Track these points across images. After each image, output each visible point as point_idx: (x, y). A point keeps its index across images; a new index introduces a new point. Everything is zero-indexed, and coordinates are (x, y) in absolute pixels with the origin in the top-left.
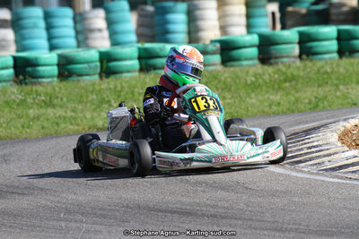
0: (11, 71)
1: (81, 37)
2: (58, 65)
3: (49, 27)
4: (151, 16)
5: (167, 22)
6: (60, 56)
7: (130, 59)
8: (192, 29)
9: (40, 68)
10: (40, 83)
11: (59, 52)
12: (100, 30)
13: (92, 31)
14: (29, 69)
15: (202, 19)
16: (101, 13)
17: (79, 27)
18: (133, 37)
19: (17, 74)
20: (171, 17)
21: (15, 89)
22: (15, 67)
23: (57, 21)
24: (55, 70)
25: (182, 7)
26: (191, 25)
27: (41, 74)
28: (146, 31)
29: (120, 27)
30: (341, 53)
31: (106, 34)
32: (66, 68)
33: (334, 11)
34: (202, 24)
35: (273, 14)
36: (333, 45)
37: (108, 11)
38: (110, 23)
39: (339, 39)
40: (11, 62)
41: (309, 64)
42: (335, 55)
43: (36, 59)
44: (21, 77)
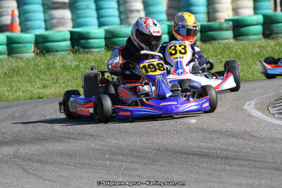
0: (69, 43)
2: (105, 38)
3: (99, 9)
5: (191, 5)
6: (107, 31)
8: (211, 10)
9: (91, 41)
10: (90, 52)
11: (106, 28)
12: (138, 11)
13: (132, 11)
14: (83, 41)
15: (218, 3)
17: (122, 9)
19: (73, 45)
21: (71, 56)
22: (72, 39)
24: (102, 42)
26: (210, 7)
27: (92, 45)
28: (174, 12)
29: (153, 9)
31: (143, 14)
32: (112, 41)
34: (219, 6)
38: (147, 5)
40: (68, 36)
43: (88, 33)
44: (76, 48)
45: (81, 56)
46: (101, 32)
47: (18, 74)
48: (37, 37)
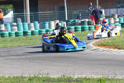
0: (23, 34)
1: (29, 28)
3: (23, 26)
4: (42, 24)
5: (45, 25)
7: (44, 31)
13: (31, 27)
16: (33, 24)
17: (29, 26)
18: (39, 28)
19: (24, 34)
20: (46, 24)
23: (25, 25)
24: (30, 34)
25: (48, 23)
26: (49, 26)
28: (41, 27)
29: (36, 26)
30: (82, 31)
31: (34, 27)
32: (33, 33)
33: (76, 23)
34: (51, 26)
35: (64, 24)
36: (81, 29)
37: (34, 23)
38: (35, 25)
39: (81, 28)
40: (23, 32)
41: (76, 32)
42: (81, 31)
45: (26, 37)
46: (30, 31)
47: (12, 41)
48: (15, 32)
